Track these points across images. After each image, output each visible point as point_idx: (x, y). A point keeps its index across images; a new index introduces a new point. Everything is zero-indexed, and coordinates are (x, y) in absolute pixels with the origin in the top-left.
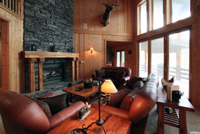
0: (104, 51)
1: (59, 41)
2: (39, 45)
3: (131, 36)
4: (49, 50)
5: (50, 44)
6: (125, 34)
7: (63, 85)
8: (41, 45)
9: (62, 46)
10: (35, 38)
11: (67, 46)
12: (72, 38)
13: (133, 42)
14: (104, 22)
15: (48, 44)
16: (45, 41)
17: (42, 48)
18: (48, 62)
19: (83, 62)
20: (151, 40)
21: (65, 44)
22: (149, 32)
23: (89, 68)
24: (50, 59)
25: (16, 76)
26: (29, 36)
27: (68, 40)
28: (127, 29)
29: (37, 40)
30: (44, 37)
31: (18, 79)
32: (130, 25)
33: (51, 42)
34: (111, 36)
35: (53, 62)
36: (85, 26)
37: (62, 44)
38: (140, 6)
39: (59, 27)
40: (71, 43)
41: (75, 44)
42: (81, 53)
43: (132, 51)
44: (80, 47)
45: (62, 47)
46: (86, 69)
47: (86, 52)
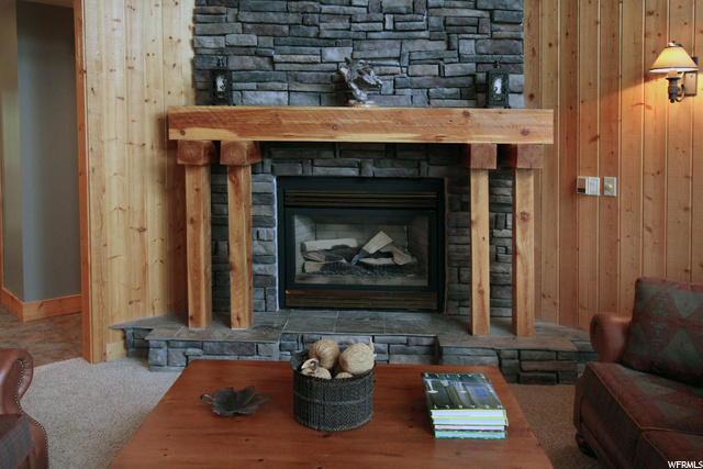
1: (395, 30)
2: (268, 66)
4: (324, 97)
5: (332, 54)
8: (278, 67)
9: (420, 62)
10: (244, 31)
11: (461, 59)
15: (318, 58)
16: (298, 43)
17: (280, 85)
18: (319, 171)
19: (603, 188)
21: (441, 46)
24: (331, 154)
25: (142, 230)
26: (215, 26)
27: (476, 8)
29: (252, 39)
30: (293, 18)
31: (158, 243)
33: (333, 42)
35: (353, 172)
37: (417, 46)
40: (505, 31)
41: (536, 37)
42: (581, 109)
44: (572, 52)
45: (417, 69)
47: (628, 95)
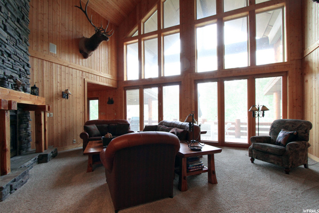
0: (83, 97)
3: (114, 79)
6: (109, 76)
7: (33, 159)
12: (28, 65)
13: (116, 88)
14: (86, 52)
19: (50, 115)
20: (143, 88)
21: (18, 76)
22: (141, 80)
23: (61, 125)
27: (24, 68)
28: (111, 70)
32: (114, 64)
34: (93, 75)
36: (54, 50)
38: (127, 45)
39: (11, 38)
40: (28, 76)
43: (114, 99)
46: (55, 127)
